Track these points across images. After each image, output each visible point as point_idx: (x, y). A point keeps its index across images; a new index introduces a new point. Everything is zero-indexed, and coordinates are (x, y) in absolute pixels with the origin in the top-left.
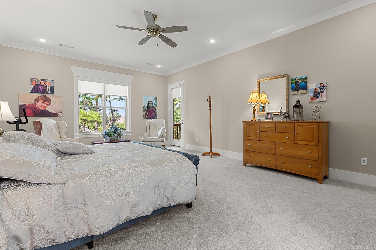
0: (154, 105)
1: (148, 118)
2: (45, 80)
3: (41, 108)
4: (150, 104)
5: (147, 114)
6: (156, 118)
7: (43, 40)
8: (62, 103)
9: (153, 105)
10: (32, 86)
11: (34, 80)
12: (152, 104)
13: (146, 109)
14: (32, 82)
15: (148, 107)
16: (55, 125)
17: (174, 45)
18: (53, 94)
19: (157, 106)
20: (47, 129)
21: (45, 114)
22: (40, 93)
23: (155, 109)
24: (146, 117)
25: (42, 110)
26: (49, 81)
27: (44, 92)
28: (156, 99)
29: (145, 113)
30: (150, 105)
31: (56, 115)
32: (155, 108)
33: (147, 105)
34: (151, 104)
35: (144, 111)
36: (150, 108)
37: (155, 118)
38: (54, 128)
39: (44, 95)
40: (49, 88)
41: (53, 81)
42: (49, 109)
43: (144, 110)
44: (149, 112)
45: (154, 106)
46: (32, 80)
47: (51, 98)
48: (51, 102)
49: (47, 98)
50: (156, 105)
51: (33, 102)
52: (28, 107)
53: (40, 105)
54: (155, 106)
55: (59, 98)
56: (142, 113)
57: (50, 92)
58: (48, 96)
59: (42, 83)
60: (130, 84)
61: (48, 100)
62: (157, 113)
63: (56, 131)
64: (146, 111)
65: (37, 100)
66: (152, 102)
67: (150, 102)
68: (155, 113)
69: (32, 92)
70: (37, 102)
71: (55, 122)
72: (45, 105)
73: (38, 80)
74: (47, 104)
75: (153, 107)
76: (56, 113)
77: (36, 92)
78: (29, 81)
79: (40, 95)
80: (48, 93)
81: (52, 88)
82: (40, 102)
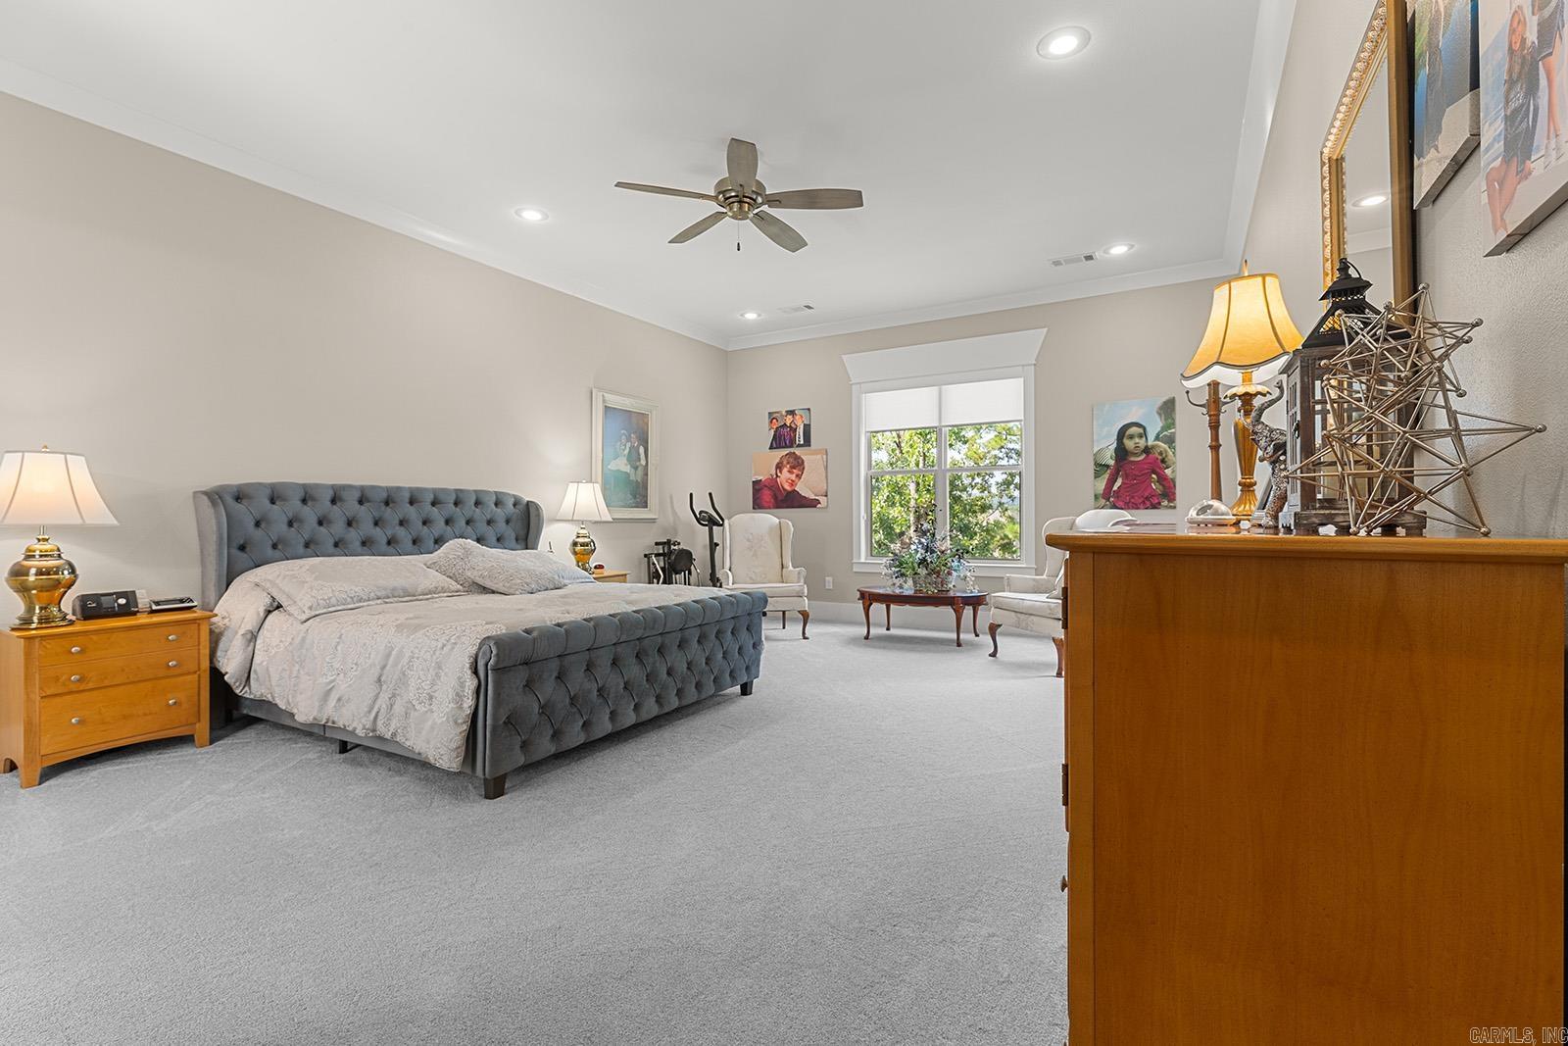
0: (1157, 438)
1: (1121, 504)
2: (792, 413)
3: (787, 487)
4: (1131, 437)
5: (1115, 488)
6: (1165, 503)
7: (751, 316)
9: (1150, 443)
10: (773, 431)
11: (774, 416)
12: (1144, 435)
13: (1108, 466)
14: (771, 422)
15: (1121, 453)
18: (810, 446)
19: (1178, 444)
20: (748, 540)
21: (786, 501)
22: (786, 447)
23: (1163, 461)
24: (1108, 500)
25: (789, 493)
26: (801, 412)
27: (792, 443)
28: (1168, 408)
29: (1101, 485)
30: (1129, 444)
31: (812, 504)
32: (1161, 453)
33: (1115, 445)
34: (1137, 440)
35: (1097, 475)
36: (1132, 459)
37: (1159, 503)
38: (766, 539)
39: (792, 450)
40: (800, 431)
41: (809, 409)
42: (803, 489)
43: (1100, 468)
44: (1126, 476)
45: (1153, 447)
46: (772, 417)
47: (804, 458)
48: (804, 469)
49: (798, 458)
50: (1170, 441)
51: (773, 472)
52: (766, 486)
53: (785, 476)
54: (1157, 446)
55: (819, 456)
56: (1088, 485)
57: (802, 442)
58: (798, 451)
59: (789, 420)
60: (1031, 365)
61: (798, 464)
62: (1173, 481)
63: (770, 548)
64: (1106, 476)
65: (779, 467)
66: (1145, 429)
67: (1134, 430)
68: (1162, 479)
69: (771, 447)
70: (781, 472)
71: (776, 521)
73: (782, 415)
74: (797, 476)
75: (1147, 450)
76: (813, 497)
77: (779, 447)
78: (767, 421)
79: (785, 451)
80: (799, 446)
81: (807, 429)
82: (785, 470)
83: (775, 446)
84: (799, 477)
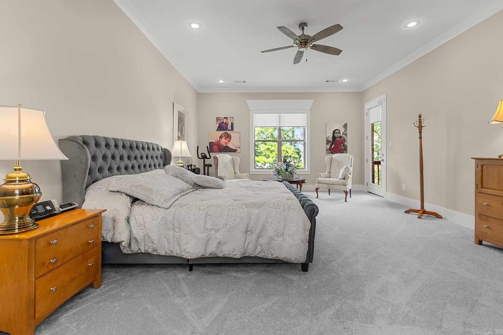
0: (343, 134)
1: (334, 152)
2: (226, 118)
3: (224, 145)
4: (336, 133)
5: (332, 147)
6: (345, 152)
7: (221, 81)
8: (240, 138)
9: (341, 135)
10: (218, 125)
11: (219, 119)
12: (339, 133)
13: (330, 141)
14: (217, 121)
15: (334, 137)
16: (230, 160)
17: (337, 52)
18: (233, 130)
19: (348, 136)
20: (224, 164)
21: (226, 150)
22: (224, 130)
23: (344, 140)
24: (330, 151)
25: (225, 147)
26: (230, 118)
27: (226, 129)
28: (345, 126)
29: (328, 146)
30: (336, 135)
31: (235, 151)
32: (344, 138)
33: (332, 135)
34: (338, 134)
35: (327, 144)
36: (337, 139)
37: (343, 152)
38: (229, 163)
39: (226, 131)
40: (230, 125)
41: (233, 117)
42: (230, 145)
43: (328, 142)
44: (335, 144)
45: (342, 136)
46: (218, 119)
47: (231, 134)
48: (231, 138)
49: (228, 134)
50: (346, 135)
51: (218, 139)
52: (215, 144)
53: (223, 141)
54: (343, 136)
55: (237, 134)
56: (325, 146)
57: (230, 129)
58: (229, 132)
59: (225, 121)
60: (309, 110)
61: (229, 137)
62: (347, 146)
63: (231, 167)
64: (330, 144)
65: (221, 137)
66: (340, 131)
67: (337, 131)
68: (344, 145)
69: (217, 130)
70: (221, 139)
71: (231, 157)
72: (227, 141)
73: (222, 119)
74: (228, 141)
75: (340, 137)
76: (235, 148)
77: (221, 130)
78: (215, 120)
79: (223, 132)
80: (229, 130)
81: (232, 124)
82: (223, 139)
83: (219, 129)
84: (229, 141)
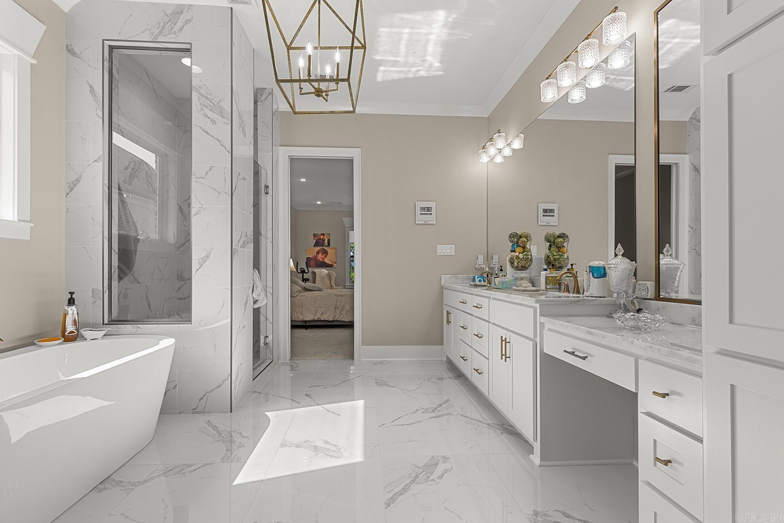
2: (323, 234)
3: (321, 260)
7: (319, 203)
10: (315, 241)
14: (315, 237)
16: (327, 274)
18: (330, 246)
21: (324, 265)
22: (320, 246)
25: (321, 262)
26: (327, 235)
27: (323, 245)
31: (331, 266)
38: (326, 277)
39: (323, 247)
40: (326, 241)
42: (326, 261)
46: (315, 235)
47: (328, 250)
48: (327, 254)
49: (325, 250)
51: (315, 254)
52: (312, 259)
53: (320, 256)
55: (334, 250)
58: (325, 248)
59: (322, 237)
61: (325, 252)
63: (327, 281)
65: (318, 253)
69: (314, 246)
70: (318, 255)
71: (327, 272)
72: (323, 257)
76: (331, 263)
77: (318, 246)
78: (312, 236)
79: (320, 248)
80: (326, 246)
81: (329, 240)
82: (320, 254)
83: (316, 245)
84: (326, 257)
